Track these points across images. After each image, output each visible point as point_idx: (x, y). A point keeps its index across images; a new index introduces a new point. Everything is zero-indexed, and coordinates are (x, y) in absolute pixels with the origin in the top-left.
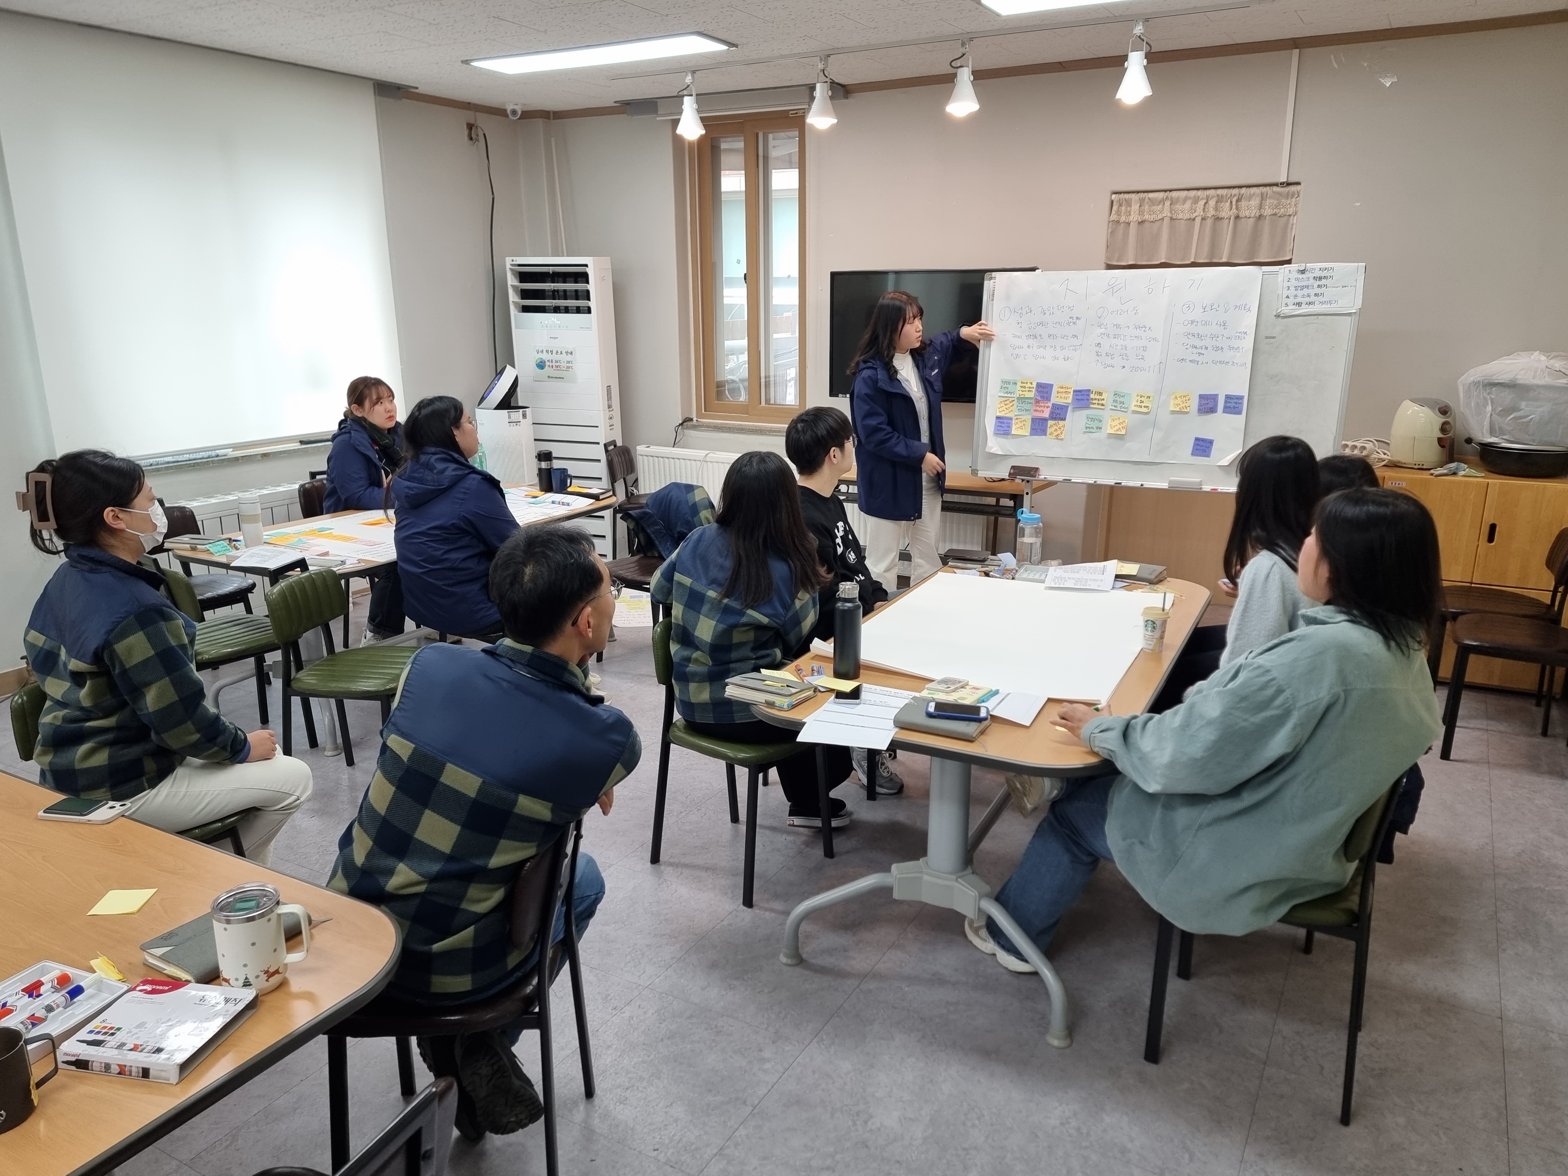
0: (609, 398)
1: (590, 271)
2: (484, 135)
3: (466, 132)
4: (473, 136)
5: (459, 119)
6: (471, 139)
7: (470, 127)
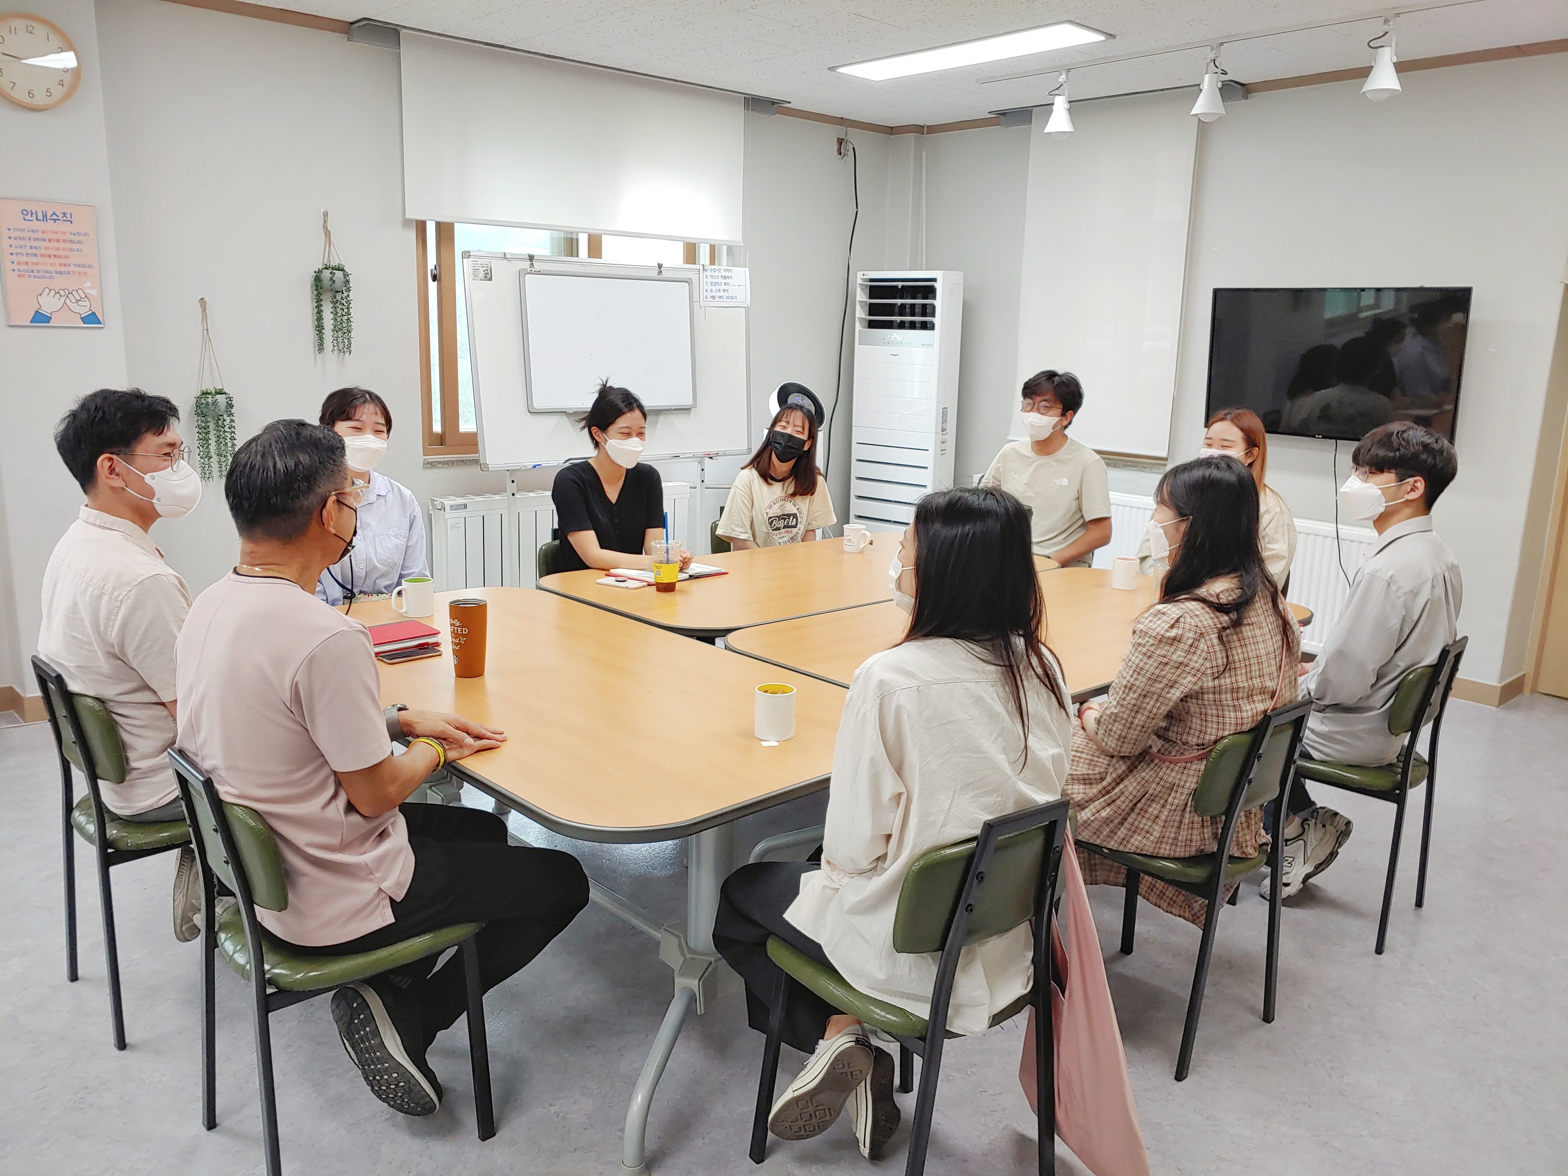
0: (944, 421)
1: (938, 286)
2: (854, 148)
3: (836, 147)
4: (843, 151)
5: (830, 134)
6: (840, 154)
7: (840, 142)
